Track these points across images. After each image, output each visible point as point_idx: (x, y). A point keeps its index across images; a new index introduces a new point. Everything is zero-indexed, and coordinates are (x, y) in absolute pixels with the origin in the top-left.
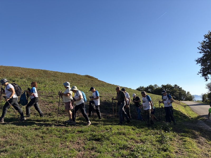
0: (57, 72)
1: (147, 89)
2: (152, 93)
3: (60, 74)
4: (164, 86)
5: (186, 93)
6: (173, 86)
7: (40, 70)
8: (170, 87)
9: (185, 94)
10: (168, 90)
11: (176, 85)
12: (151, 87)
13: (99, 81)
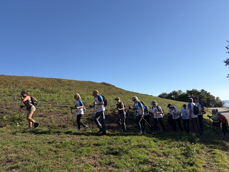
0: (72, 80)
1: (170, 95)
2: (176, 100)
3: (75, 82)
4: (189, 91)
5: (216, 98)
6: (199, 91)
7: (53, 78)
8: (196, 93)
9: (214, 99)
10: (194, 95)
11: (203, 90)
12: (174, 93)
13: (117, 88)
